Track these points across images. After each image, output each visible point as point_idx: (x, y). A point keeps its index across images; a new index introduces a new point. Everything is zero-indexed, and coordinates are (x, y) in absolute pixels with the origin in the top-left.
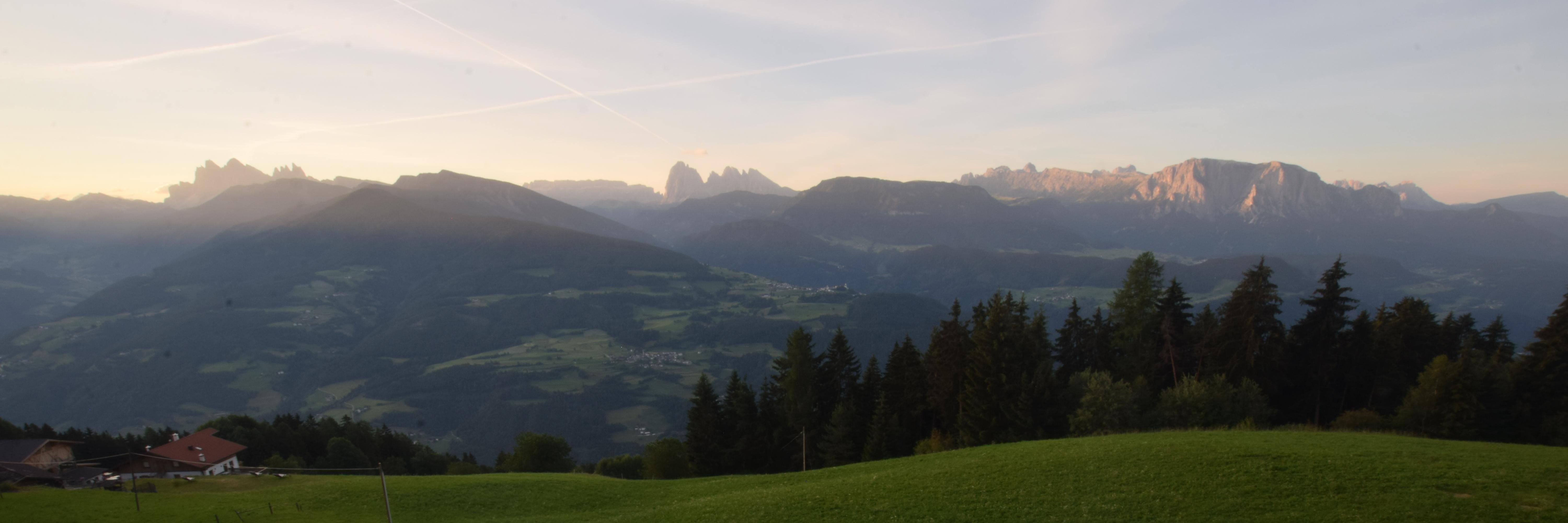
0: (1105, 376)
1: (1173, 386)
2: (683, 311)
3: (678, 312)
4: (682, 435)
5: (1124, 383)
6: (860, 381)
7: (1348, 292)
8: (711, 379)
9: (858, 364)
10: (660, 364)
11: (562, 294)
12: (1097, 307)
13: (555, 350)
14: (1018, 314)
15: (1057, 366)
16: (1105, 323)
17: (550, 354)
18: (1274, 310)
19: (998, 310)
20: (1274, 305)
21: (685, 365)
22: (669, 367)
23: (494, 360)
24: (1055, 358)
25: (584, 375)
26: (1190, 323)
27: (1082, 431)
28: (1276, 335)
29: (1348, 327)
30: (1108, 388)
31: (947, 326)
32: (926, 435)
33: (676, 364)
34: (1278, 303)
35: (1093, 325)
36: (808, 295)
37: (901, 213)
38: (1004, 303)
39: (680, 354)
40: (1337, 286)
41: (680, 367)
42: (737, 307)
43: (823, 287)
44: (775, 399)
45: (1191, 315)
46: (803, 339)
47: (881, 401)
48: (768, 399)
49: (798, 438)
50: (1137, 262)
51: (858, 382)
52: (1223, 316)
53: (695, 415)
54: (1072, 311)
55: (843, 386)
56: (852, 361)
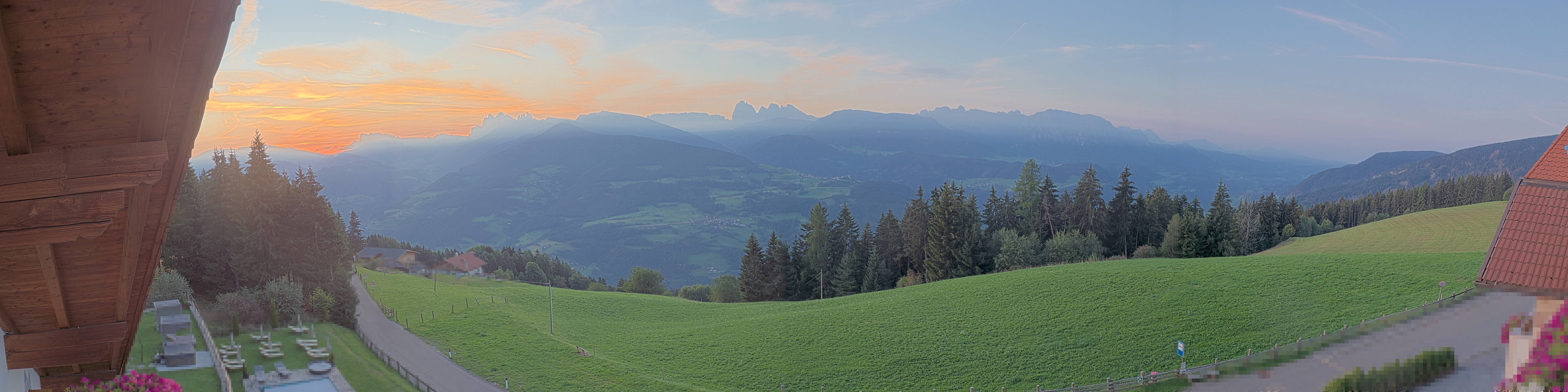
0: (1014, 232)
1: (1052, 238)
2: (741, 192)
3: (738, 192)
4: (737, 274)
5: (1025, 237)
6: (860, 238)
7: (1132, 184)
8: (757, 237)
9: (857, 228)
10: (725, 226)
11: (664, 181)
12: (1006, 190)
13: (659, 216)
14: (959, 195)
15: (984, 227)
16: (1011, 200)
17: (656, 218)
18: (1098, 193)
19: (947, 193)
20: (1099, 190)
21: (741, 227)
22: (730, 228)
23: (621, 221)
24: (983, 221)
25: (675, 232)
26: (1057, 200)
27: (1004, 268)
28: (1102, 207)
29: (1135, 202)
30: (1016, 240)
31: (915, 203)
32: (904, 273)
33: (735, 226)
34: (1101, 189)
35: (1004, 202)
36: (824, 182)
37: (884, 132)
38: (950, 188)
39: (738, 220)
40: (1127, 181)
41: (737, 228)
42: (776, 189)
43: (834, 177)
44: (802, 250)
45: (1057, 196)
46: (821, 211)
47: (874, 251)
48: (797, 251)
49: (817, 277)
50: (1027, 164)
51: (858, 239)
52: (1075, 196)
53: (747, 262)
54: (992, 193)
55: (848, 242)
56: (854, 226)
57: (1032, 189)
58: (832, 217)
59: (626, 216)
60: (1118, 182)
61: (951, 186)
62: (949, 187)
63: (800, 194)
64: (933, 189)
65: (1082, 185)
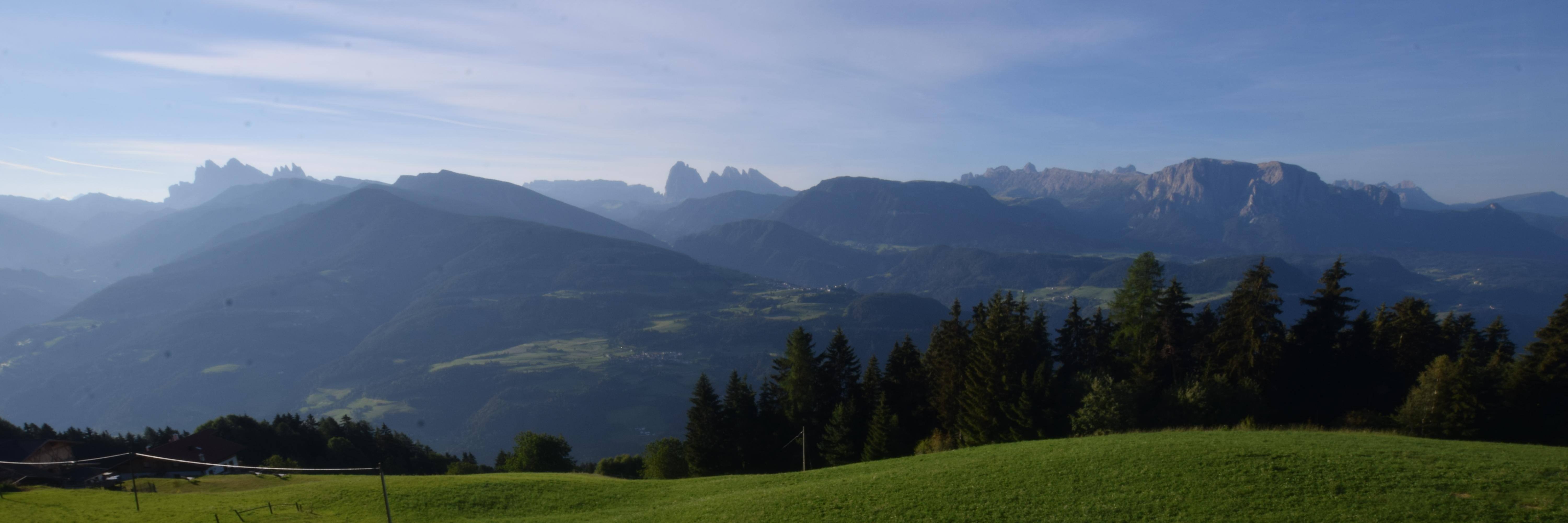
2: (683, 312)
3: (678, 313)
4: (682, 435)
6: (861, 381)
7: (1348, 291)
8: (711, 378)
9: (858, 364)
10: (660, 363)
11: (562, 294)
12: (1097, 305)
13: (557, 351)
14: (1019, 313)
15: (1058, 366)
16: (1105, 322)
17: (551, 354)
18: (1274, 309)
19: (999, 310)
20: (1274, 305)
21: (684, 365)
22: (668, 367)
23: (492, 360)
24: (1055, 357)
26: (1189, 322)
27: (1083, 431)
28: (1277, 335)
29: (1348, 328)
30: (1110, 388)
31: (948, 326)
32: (926, 435)
33: (676, 364)
35: (1093, 325)
36: (808, 295)
37: (901, 213)
38: (1005, 302)
39: (681, 354)
40: (1338, 285)
41: (681, 366)
42: (738, 307)
43: (823, 287)
44: (775, 398)
45: (1191, 315)
46: (804, 339)
47: (881, 401)
48: (768, 399)
49: (798, 438)
50: (1138, 262)
51: (858, 382)
52: (1224, 316)
53: (695, 415)
54: (1073, 311)
55: (843, 386)
56: (852, 361)
57: (1146, 303)
58: (820, 347)
59: (501, 352)
60: (1317, 287)
61: (1004, 300)
62: (1002, 301)
63: (772, 314)
64: (977, 305)
65: (1240, 296)
